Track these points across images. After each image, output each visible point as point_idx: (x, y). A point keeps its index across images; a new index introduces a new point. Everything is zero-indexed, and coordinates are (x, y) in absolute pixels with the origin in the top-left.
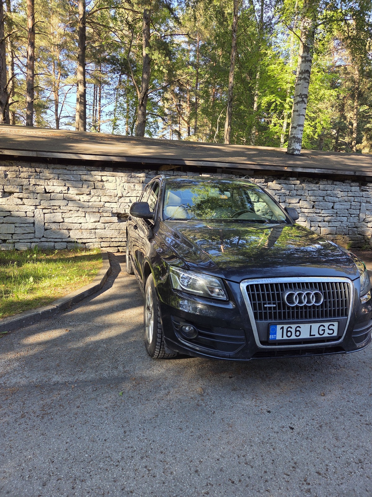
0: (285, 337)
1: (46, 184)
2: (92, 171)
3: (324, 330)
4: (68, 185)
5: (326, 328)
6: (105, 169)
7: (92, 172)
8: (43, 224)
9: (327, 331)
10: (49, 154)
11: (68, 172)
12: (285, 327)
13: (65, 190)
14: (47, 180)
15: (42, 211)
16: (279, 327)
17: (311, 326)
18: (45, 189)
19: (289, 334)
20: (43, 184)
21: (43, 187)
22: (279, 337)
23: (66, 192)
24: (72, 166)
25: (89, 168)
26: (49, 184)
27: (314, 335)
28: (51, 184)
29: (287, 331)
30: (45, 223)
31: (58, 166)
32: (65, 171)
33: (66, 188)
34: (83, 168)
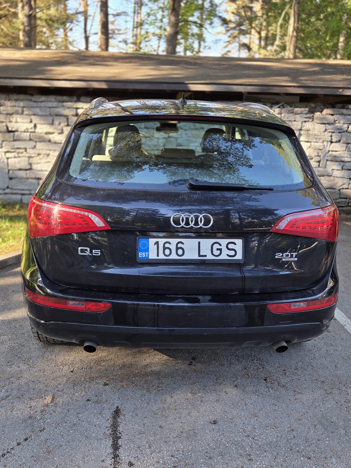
1: (8, 120)
4: (34, 121)
7: (65, 104)
8: (7, 171)
11: (35, 104)
13: (31, 128)
14: (9, 116)
15: (5, 155)
18: (7, 128)
20: (4, 120)
21: (4, 124)
23: (33, 130)
25: (60, 98)
26: (11, 120)
28: (14, 120)
30: (9, 171)
31: (22, 96)
32: (31, 103)
33: (32, 125)
34: (52, 98)
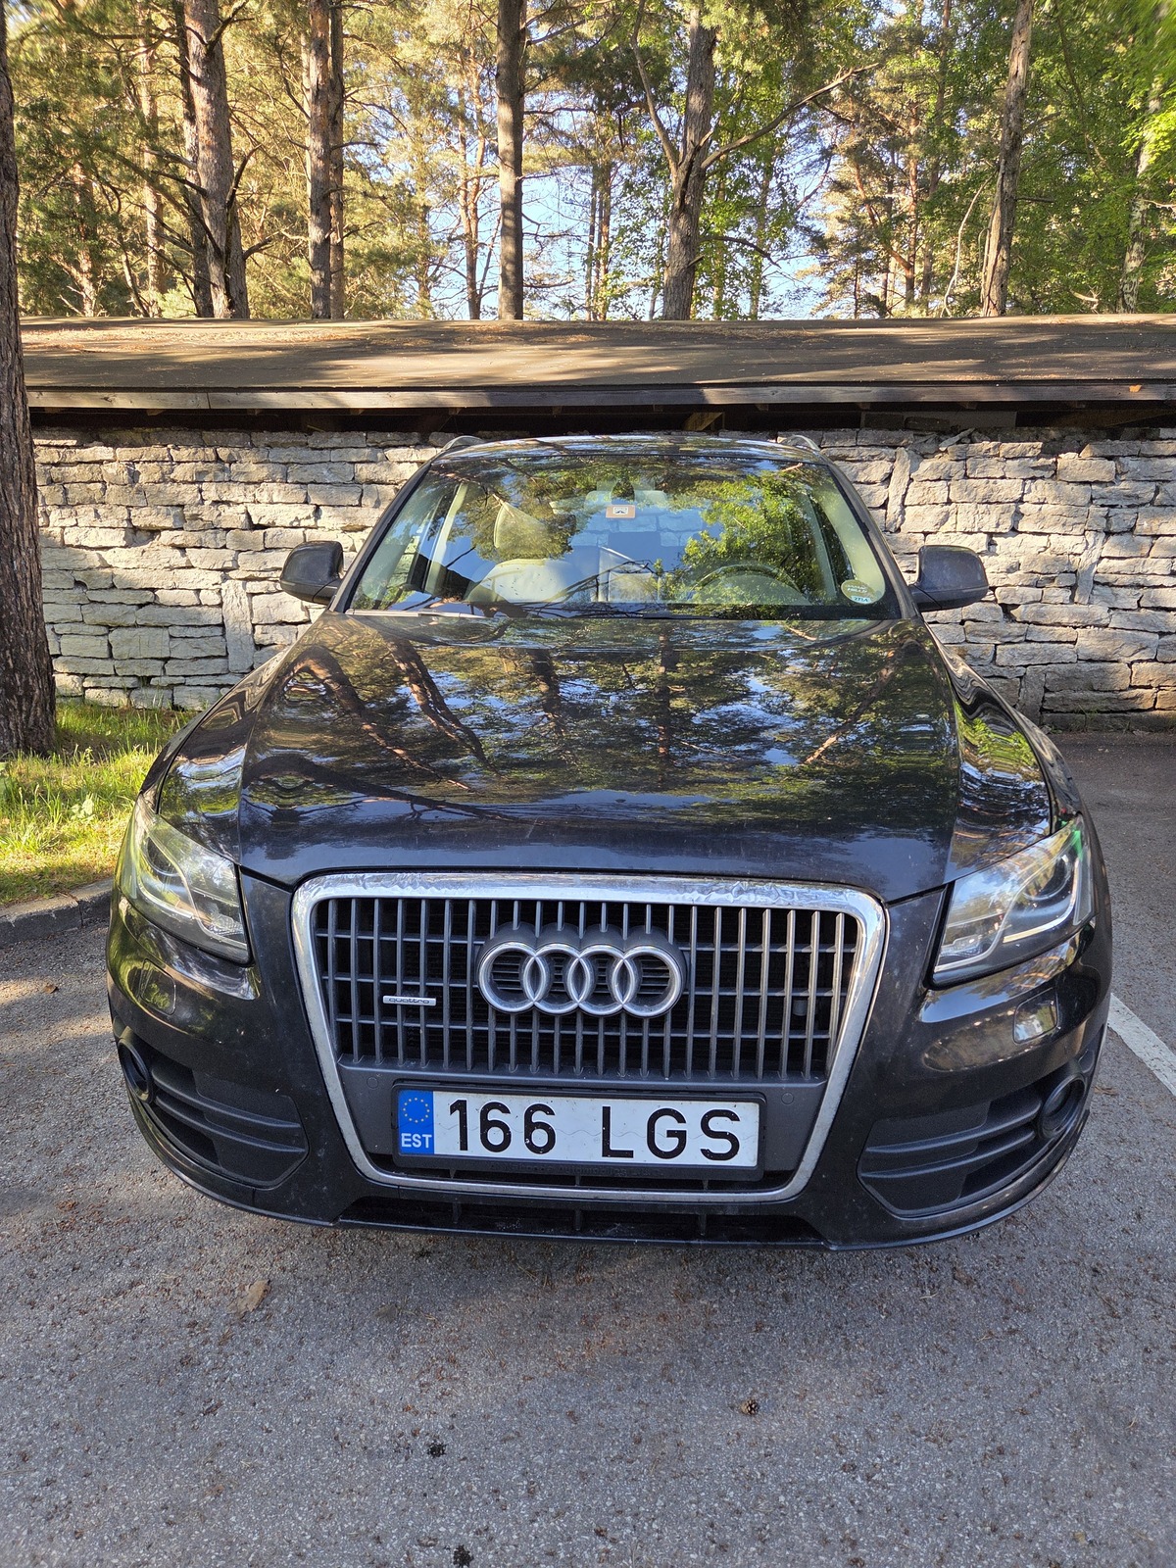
0: (476, 1150)
1: (250, 498)
2: (389, 447)
3: (682, 1136)
4: (314, 500)
5: (692, 1127)
6: (431, 440)
7: (390, 453)
8: (250, 627)
9: (697, 1141)
10: (243, 396)
11: (315, 456)
12: (475, 1103)
13: (308, 518)
14: (252, 487)
15: (244, 587)
16: (443, 1101)
17: (606, 1111)
18: (249, 517)
19: (496, 1136)
20: (241, 500)
21: (241, 508)
22: (445, 1143)
23: (311, 522)
24: (323, 435)
25: (377, 437)
26: (258, 498)
27: (630, 1154)
28: (265, 498)
29: (486, 1125)
30: (254, 625)
31: (282, 437)
32: (305, 453)
33: (310, 509)
34: (358, 437)
